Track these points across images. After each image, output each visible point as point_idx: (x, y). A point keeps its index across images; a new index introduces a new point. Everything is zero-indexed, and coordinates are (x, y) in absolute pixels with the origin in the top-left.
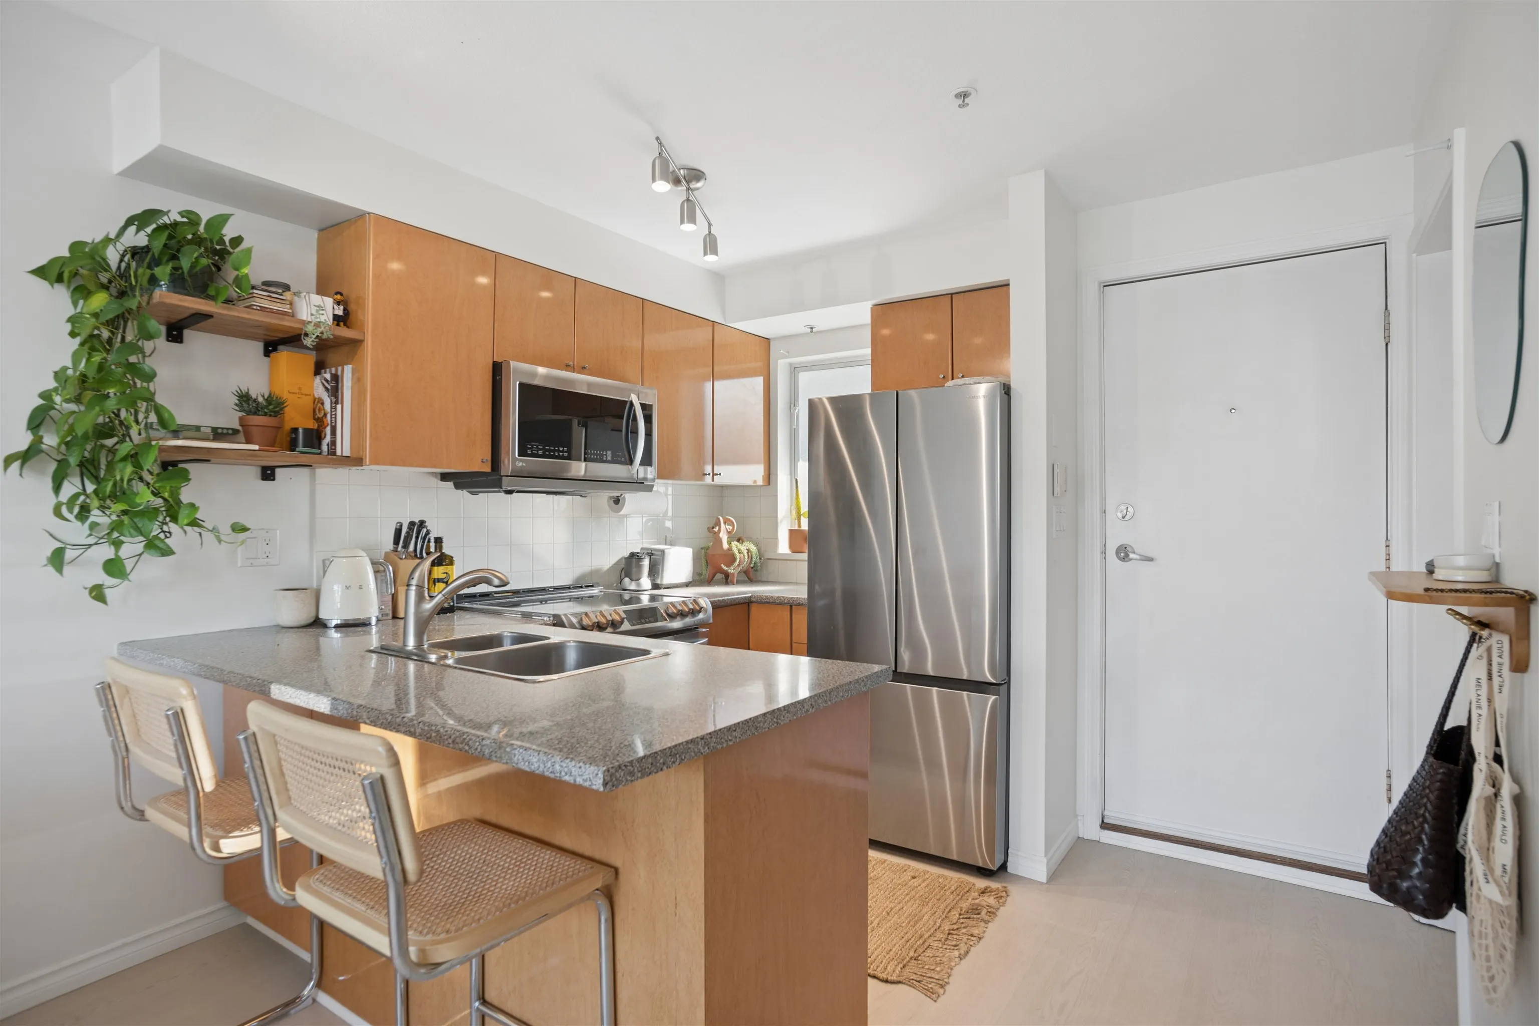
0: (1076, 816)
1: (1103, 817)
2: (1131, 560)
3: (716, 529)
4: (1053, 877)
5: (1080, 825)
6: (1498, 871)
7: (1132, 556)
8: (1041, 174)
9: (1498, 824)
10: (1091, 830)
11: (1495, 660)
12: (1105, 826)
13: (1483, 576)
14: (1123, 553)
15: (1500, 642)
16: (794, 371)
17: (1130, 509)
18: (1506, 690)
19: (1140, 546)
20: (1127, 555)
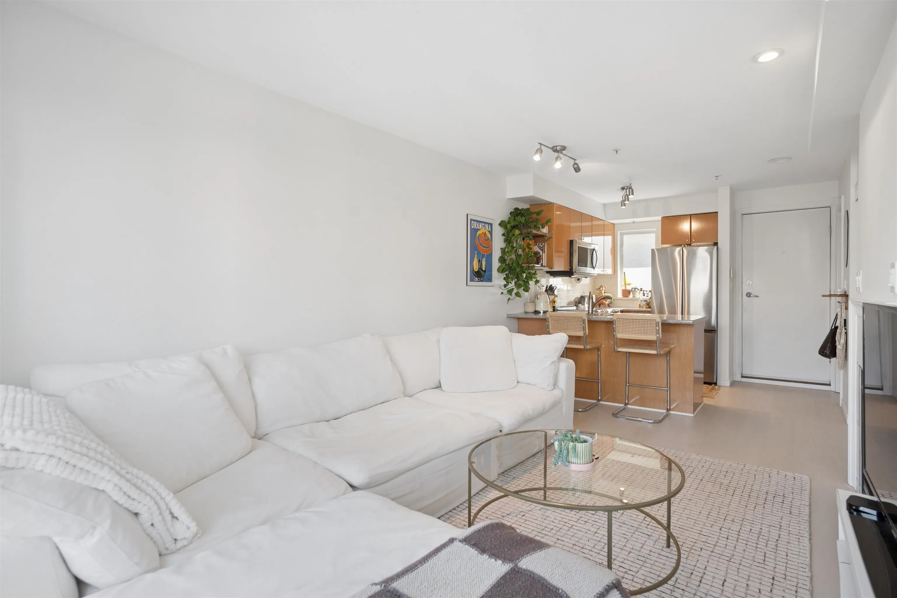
0: (733, 374)
1: (742, 375)
2: (751, 297)
3: (601, 289)
4: (731, 386)
5: (734, 376)
6: (841, 344)
7: (751, 295)
8: (729, 187)
9: (842, 336)
10: (738, 378)
11: (842, 307)
12: (742, 377)
13: (844, 293)
14: (749, 295)
15: (843, 304)
16: (622, 235)
17: (751, 282)
18: (844, 313)
19: (754, 293)
20: (750, 295)
